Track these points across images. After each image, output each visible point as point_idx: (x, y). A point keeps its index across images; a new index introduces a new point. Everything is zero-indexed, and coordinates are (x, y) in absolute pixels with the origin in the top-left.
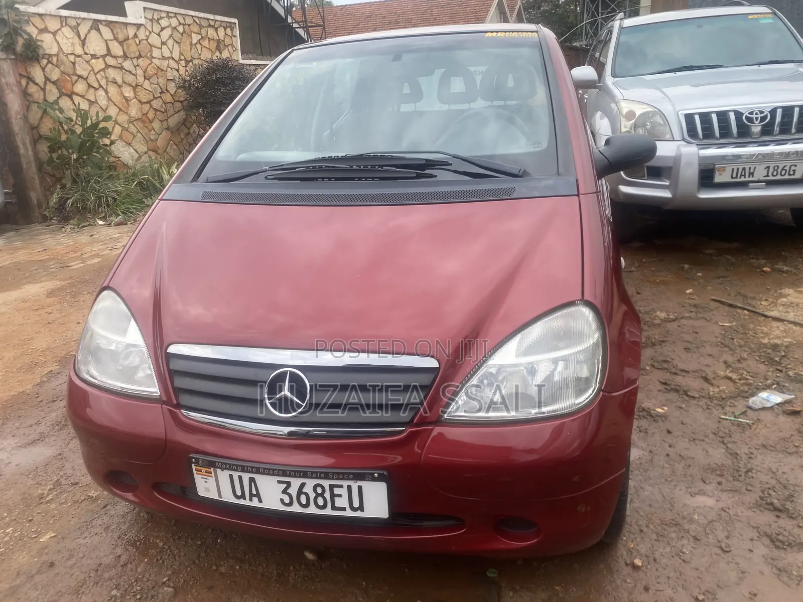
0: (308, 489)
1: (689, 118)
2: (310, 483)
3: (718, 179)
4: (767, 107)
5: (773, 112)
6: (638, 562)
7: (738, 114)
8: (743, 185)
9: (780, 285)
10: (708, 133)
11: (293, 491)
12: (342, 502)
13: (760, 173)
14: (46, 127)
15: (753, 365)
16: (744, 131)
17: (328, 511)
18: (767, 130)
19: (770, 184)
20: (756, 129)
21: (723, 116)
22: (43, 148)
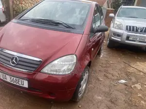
0: (14, 79)
1: (127, 26)
2: (15, 78)
3: (130, 39)
4: (142, 27)
5: (143, 28)
6: (80, 106)
7: (136, 27)
8: (135, 41)
9: (137, 61)
10: (130, 30)
11: (12, 79)
12: (20, 83)
13: (138, 39)
14: (16, 9)
15: (123, 75)
16: (137, 31)
17: (17, 84)
18: (141, 31)
19: (140, 42)
20: (139, 31)
21: (133, 27)
22: (15, 12)
